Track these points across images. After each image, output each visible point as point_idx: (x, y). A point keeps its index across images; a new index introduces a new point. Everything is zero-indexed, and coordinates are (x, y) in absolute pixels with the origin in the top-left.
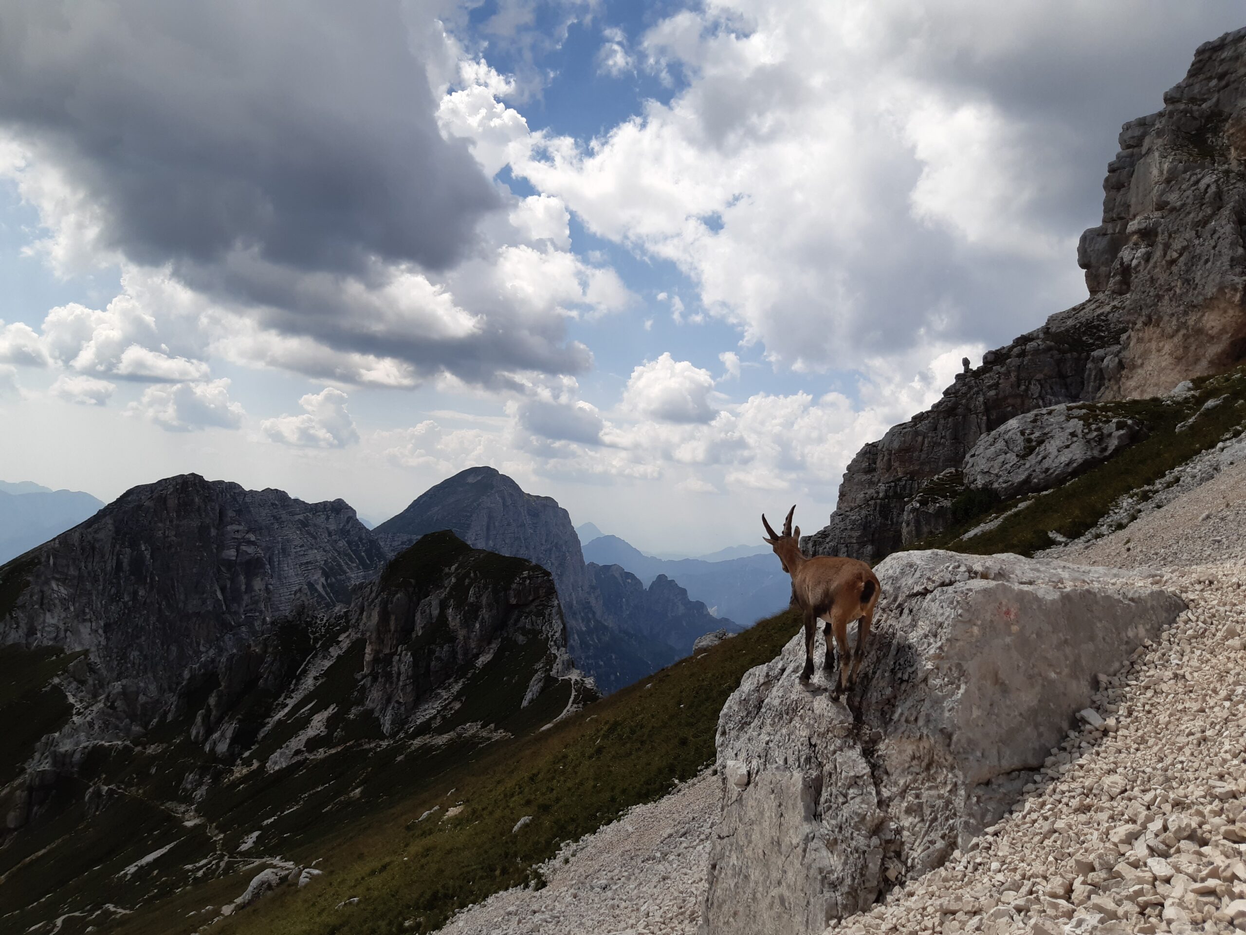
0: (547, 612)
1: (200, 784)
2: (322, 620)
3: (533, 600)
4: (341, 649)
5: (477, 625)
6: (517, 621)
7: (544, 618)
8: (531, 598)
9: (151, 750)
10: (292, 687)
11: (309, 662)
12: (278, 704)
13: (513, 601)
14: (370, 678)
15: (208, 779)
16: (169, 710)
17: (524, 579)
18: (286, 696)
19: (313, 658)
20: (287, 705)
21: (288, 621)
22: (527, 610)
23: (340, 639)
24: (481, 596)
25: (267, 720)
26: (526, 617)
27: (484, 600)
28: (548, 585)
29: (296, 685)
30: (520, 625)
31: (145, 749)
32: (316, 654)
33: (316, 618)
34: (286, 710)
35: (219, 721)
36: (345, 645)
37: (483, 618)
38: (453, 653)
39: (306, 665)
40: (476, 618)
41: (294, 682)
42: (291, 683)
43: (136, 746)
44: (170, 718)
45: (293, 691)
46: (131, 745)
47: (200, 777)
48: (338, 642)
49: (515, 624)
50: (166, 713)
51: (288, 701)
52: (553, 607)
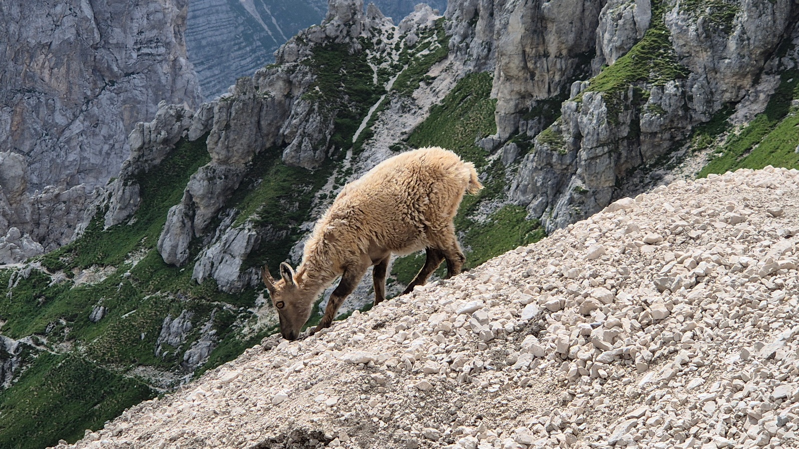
1: (195, 337)
2: (391, 36)
4: (436, 93)
5: (732, 45)
9: (84, 278)
10: (347, 164)
11: (374, 118)
12: (324, 197)
14: (511, 146)
15: (208, 328)
16: (107, 208)
18: (337, 180)
19: (382, 109)
21: (327, 37)
23: (431, 74)
25: (304, 226)
29: (354, 160)
31: (71, 276)
32: (387, 103)
33: (380, 32)
35: (213, 224)
36: (445, 85)
37: (743, 32)
38: (686, 98)
39: (370, 124)
40: (728, 30)
41: (349, 154)
42: (343, 157)
43: (53, 271)
44: (109, 221)
45: (349, 172)
46: (45, 270)
47: (194, 325)
48: (429, 81)
50: (100, 213)
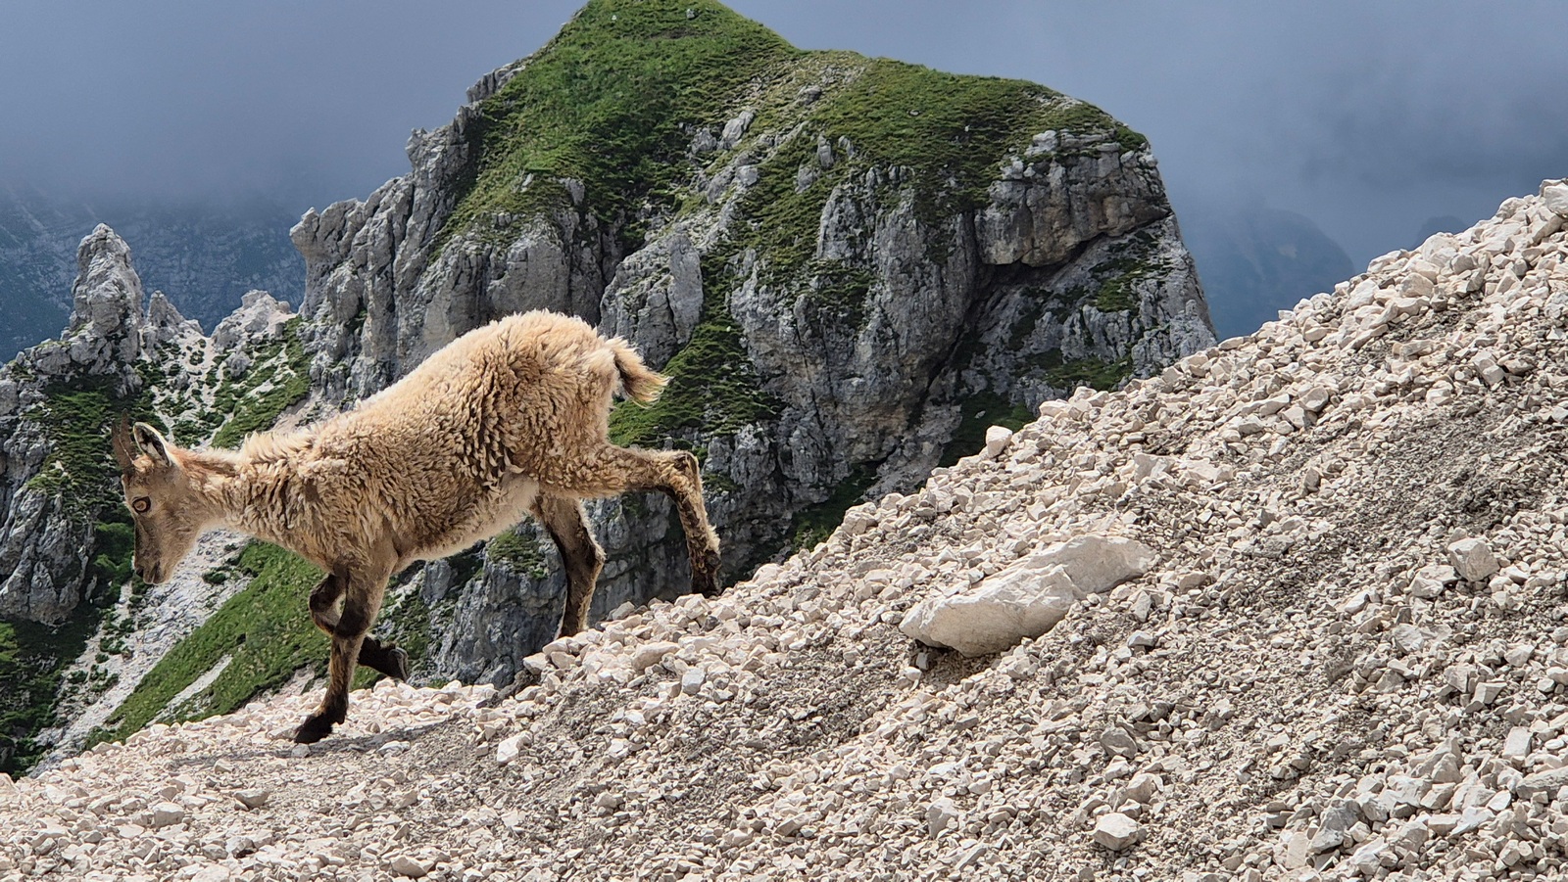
0: (1145, 289)
2: (197, 359)
3: (1081, 248)
5: (865, 349)
6: (1023, 328)
7: (1134, 313)
8: (1071, 240)
10: (122, 612)
12: (79, 679)
13: (1002, 253)
17: (1042, 164)
18: (104, 645)
20: (115, 680)
21: (74, 364)
22: (1061, 287)
24: (867, 234)
25: (43, 737)
26: (1061, 316)
27: (884, 249)
28: (1141, 182)
29: (135, 605)
30: (1035, 344)
33: (176, 350)
34: (116, 696)
37: (886, 323)
38: (778, 456)
40: (856, 320)
41: (126, 592)
42: (114, 599)
45: (126, 628)
49: (1015, 344)
51: (114, 664)
52: (1164, 269)
